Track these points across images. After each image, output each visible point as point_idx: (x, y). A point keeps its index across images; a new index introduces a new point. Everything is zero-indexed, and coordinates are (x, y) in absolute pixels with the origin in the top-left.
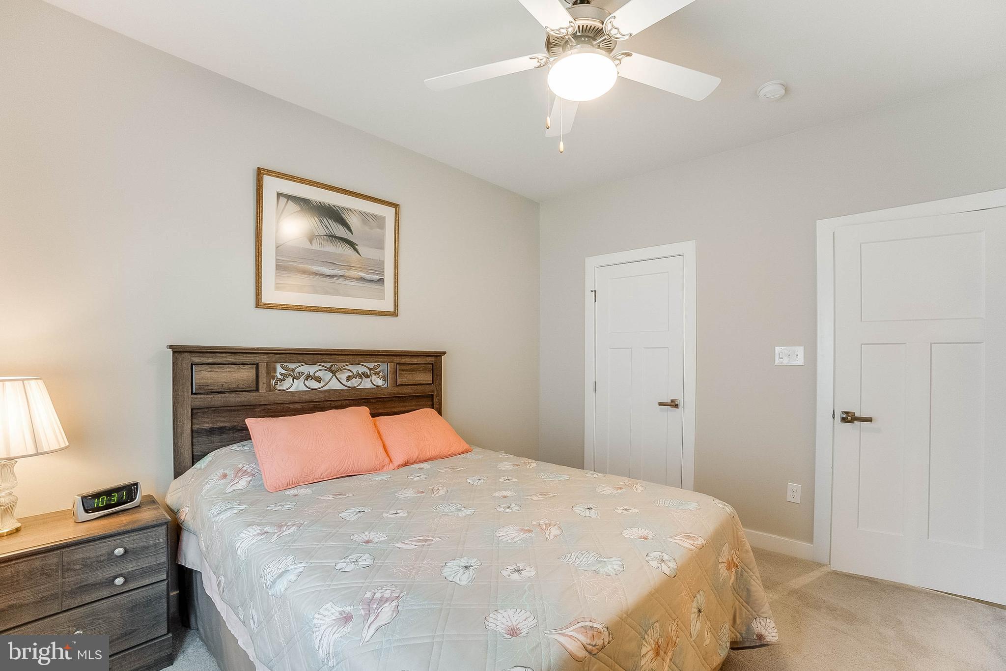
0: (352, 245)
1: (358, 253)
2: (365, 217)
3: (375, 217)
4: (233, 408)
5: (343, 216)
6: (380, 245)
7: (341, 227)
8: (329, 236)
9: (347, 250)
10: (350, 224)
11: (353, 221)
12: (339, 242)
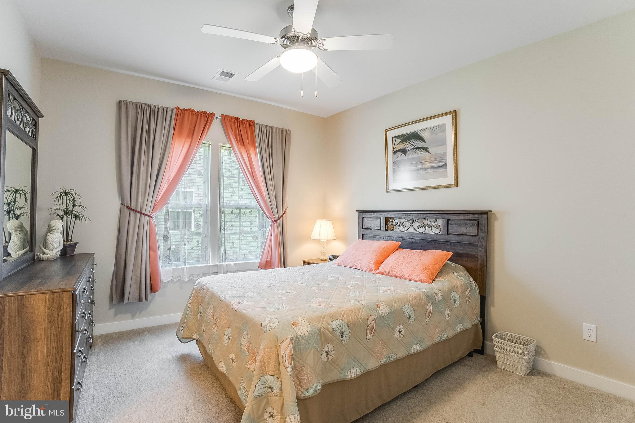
0: (425, 149)
1: (429, 152)
2: (432, 129)
3: (439, 126)
4: (374, 236)
5: (420, 135)
6: (443, 143)
7: (419, 141)
8: (413, 149)
9: (423, 153)
10: (424, 138)
11: (426, 135)
12: (419, 150)
